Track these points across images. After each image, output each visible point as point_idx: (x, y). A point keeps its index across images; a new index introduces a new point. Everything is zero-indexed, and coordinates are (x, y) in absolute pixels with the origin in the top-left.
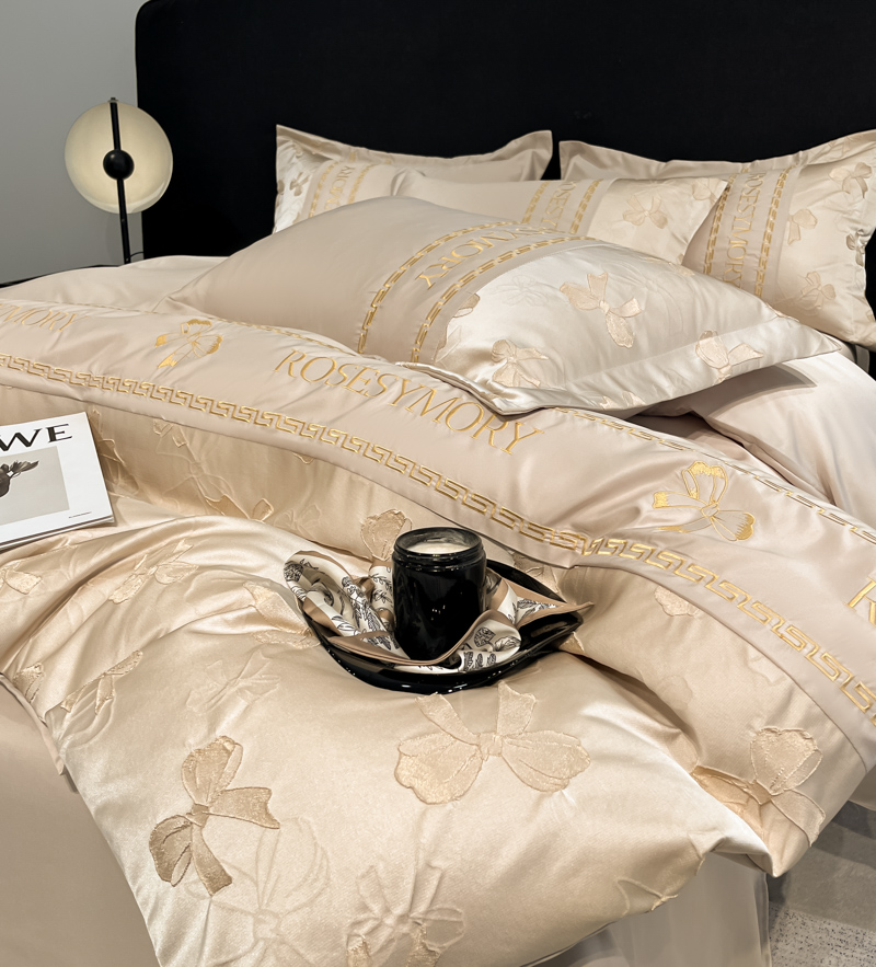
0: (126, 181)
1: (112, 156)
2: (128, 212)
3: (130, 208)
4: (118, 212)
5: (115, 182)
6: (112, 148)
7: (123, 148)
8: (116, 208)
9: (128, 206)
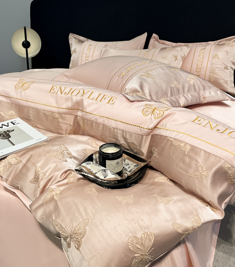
0: (28, 49)
1: (25, 42)
3: (29, 56)
5: (25, 49)
6: (25, 40)
7: (27, 40)
8: (25, 56)
9: (28, 56)
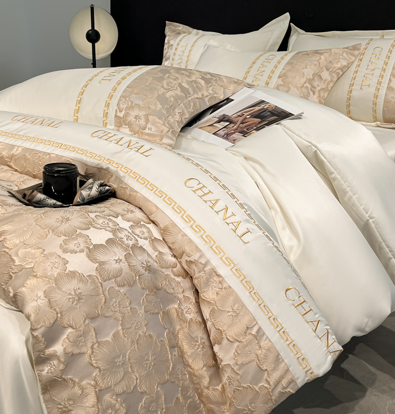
0: (96, 44)
1: (90, 32)
2: (96, 59)
3: (98, 57)
4: (92, 58)
5: (91, 44)
6: (91, 28)
7: (95, 29)
9: (96, 56)
